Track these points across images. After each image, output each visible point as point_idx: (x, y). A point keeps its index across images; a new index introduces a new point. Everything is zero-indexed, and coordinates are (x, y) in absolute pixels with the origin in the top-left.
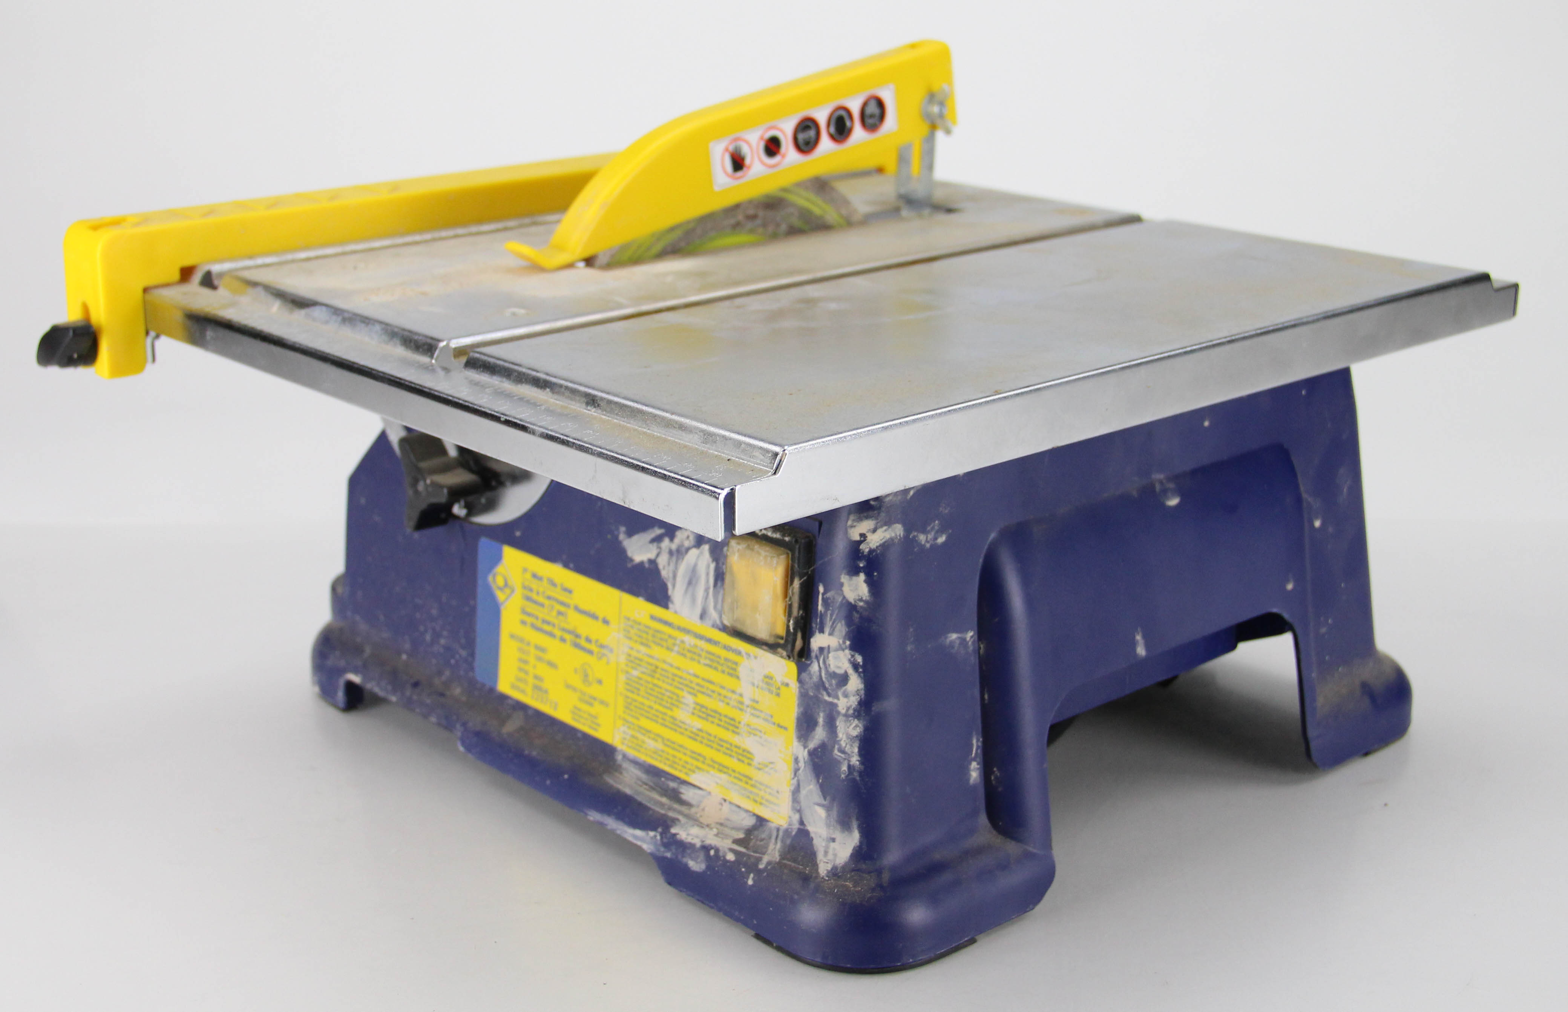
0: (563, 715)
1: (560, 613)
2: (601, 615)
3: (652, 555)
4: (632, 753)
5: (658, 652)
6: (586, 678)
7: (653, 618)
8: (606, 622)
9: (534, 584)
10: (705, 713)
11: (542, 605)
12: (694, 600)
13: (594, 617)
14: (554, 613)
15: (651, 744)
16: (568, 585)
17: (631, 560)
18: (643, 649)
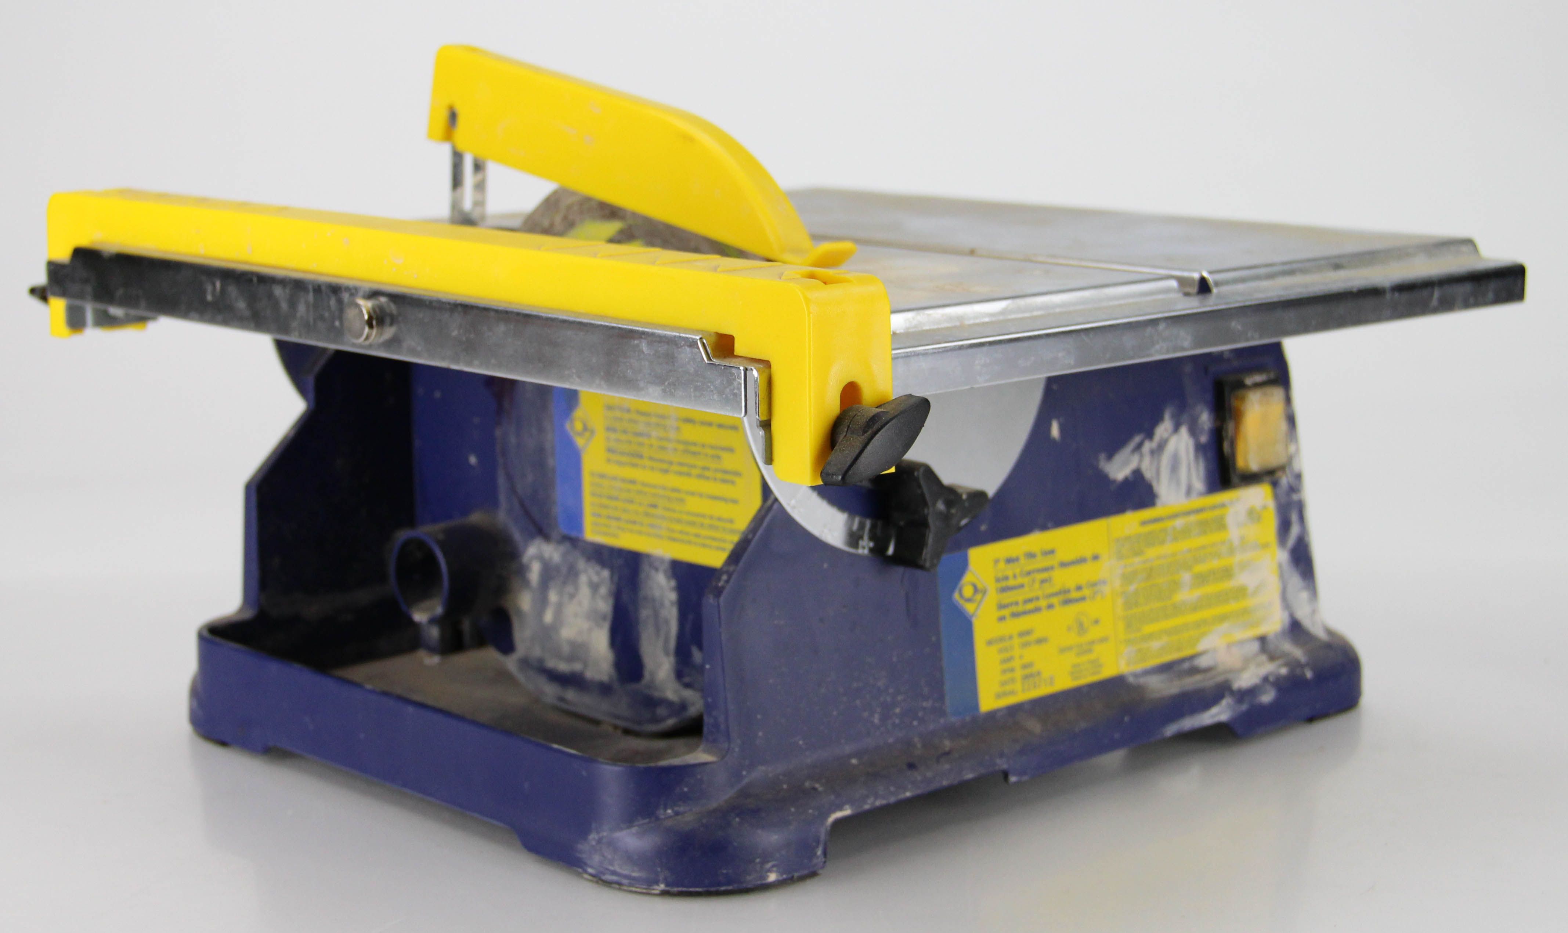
0: (1064, 682)
1: (1043, 581)
2: (1088, 554)
3: (1133, 465)
4: (1139, 667)
5: (1152, 553)
6: (1081, 628)
7: (1144, 523)
8: (1096, 558)
9: (1009, 571)
10: (1202, 579)
11: (1022, 586)
12: (1178, 483)
13: (1082, 561)
14: (1037, 585)
15: (1155, 645)
16: (1048, 547)
17: (1114, 481)
18: (1137, 560)
